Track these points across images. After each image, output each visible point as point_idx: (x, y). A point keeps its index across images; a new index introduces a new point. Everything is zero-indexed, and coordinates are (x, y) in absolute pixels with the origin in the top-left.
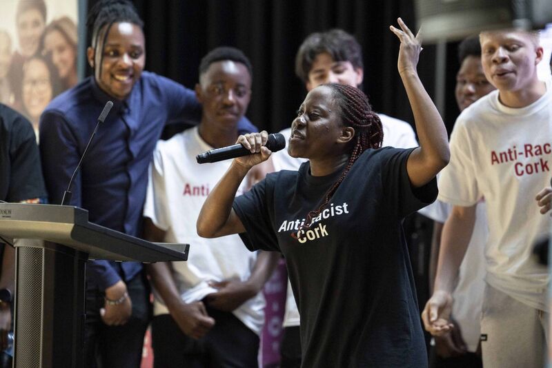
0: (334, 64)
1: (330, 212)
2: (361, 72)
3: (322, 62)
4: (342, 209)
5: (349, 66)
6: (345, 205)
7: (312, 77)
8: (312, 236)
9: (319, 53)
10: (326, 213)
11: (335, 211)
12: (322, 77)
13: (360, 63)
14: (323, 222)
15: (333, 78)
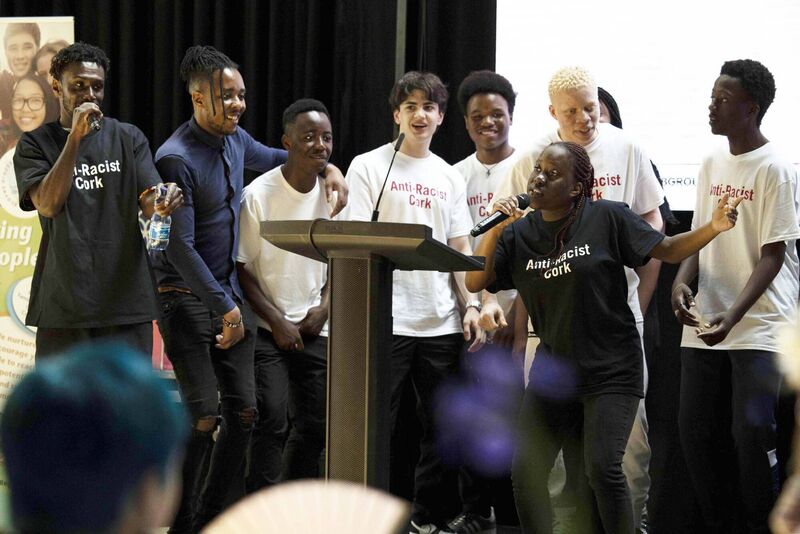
0: (427, 101)
1: (574, 253)
2: (443, 115)
3: (417, 97)
4: (584, 250)
5: (436, 106)
6: (587, 247)
7: (403, 107)
8: (556, 272)
9: (416, 88)
10: (571, 254)
11: (579, 252)
12: (412, 108)
13: (445, 107)
14: (567, 261)
15: (421, 113)
